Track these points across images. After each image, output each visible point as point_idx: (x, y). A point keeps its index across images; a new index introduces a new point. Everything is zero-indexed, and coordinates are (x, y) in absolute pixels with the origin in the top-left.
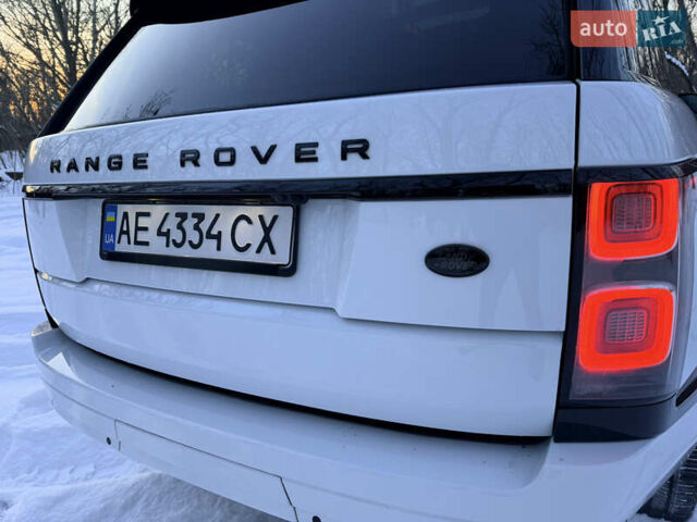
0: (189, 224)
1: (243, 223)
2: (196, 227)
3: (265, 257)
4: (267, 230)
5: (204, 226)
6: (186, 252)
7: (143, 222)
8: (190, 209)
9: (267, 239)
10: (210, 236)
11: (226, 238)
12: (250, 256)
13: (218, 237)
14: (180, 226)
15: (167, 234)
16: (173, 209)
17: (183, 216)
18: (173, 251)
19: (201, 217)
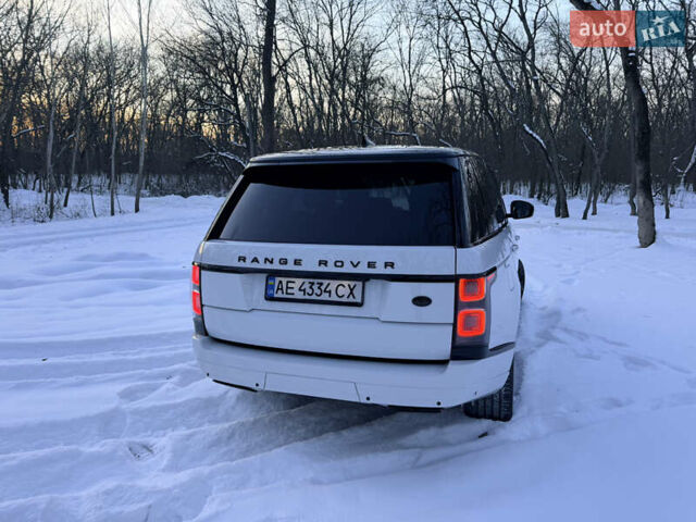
0: (315, 287)
1: (341, 288)
2: (319, 288)
3: (351, 299)
4: (352, 290)
5: (323, 288)
6: (314, 297)
7: (290, 285)
8: (316, 281)
9: (351, 293)
10: (325, 291)
11: (333, 292)
12: (344, 300)
13: (330, 292)
14: (311, 287)
15: (304, 290)
16: (307, 281)
17: (313, 284)
18: (307, 297)
19: (321, 284)
